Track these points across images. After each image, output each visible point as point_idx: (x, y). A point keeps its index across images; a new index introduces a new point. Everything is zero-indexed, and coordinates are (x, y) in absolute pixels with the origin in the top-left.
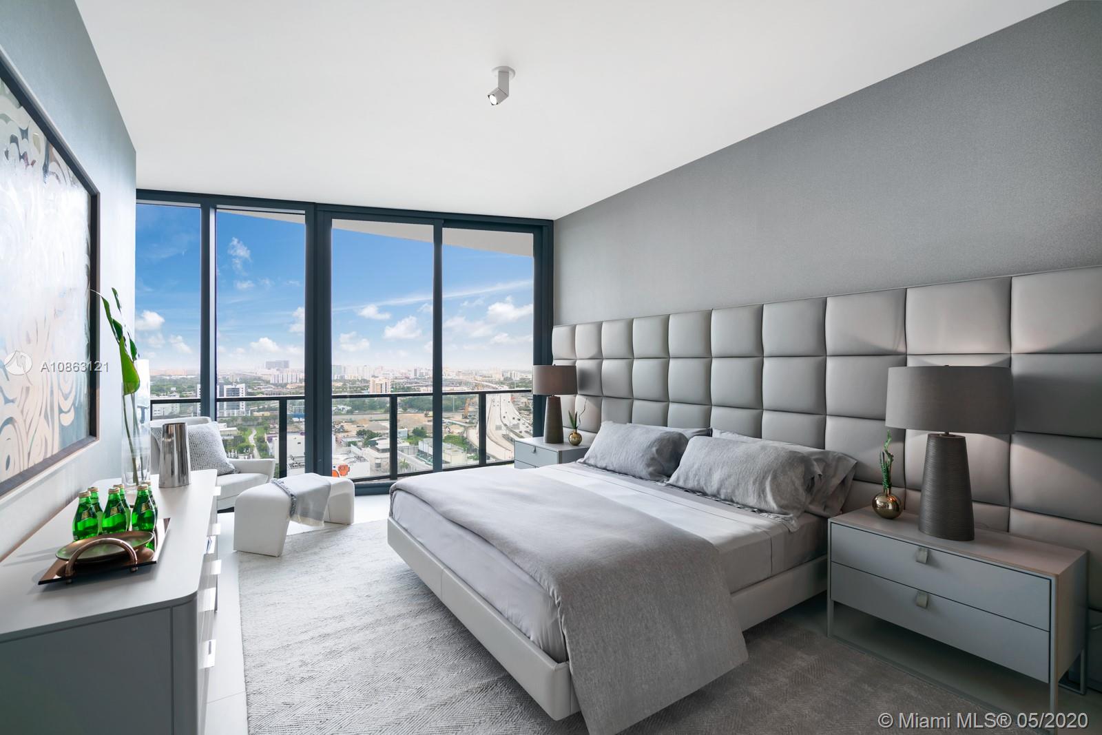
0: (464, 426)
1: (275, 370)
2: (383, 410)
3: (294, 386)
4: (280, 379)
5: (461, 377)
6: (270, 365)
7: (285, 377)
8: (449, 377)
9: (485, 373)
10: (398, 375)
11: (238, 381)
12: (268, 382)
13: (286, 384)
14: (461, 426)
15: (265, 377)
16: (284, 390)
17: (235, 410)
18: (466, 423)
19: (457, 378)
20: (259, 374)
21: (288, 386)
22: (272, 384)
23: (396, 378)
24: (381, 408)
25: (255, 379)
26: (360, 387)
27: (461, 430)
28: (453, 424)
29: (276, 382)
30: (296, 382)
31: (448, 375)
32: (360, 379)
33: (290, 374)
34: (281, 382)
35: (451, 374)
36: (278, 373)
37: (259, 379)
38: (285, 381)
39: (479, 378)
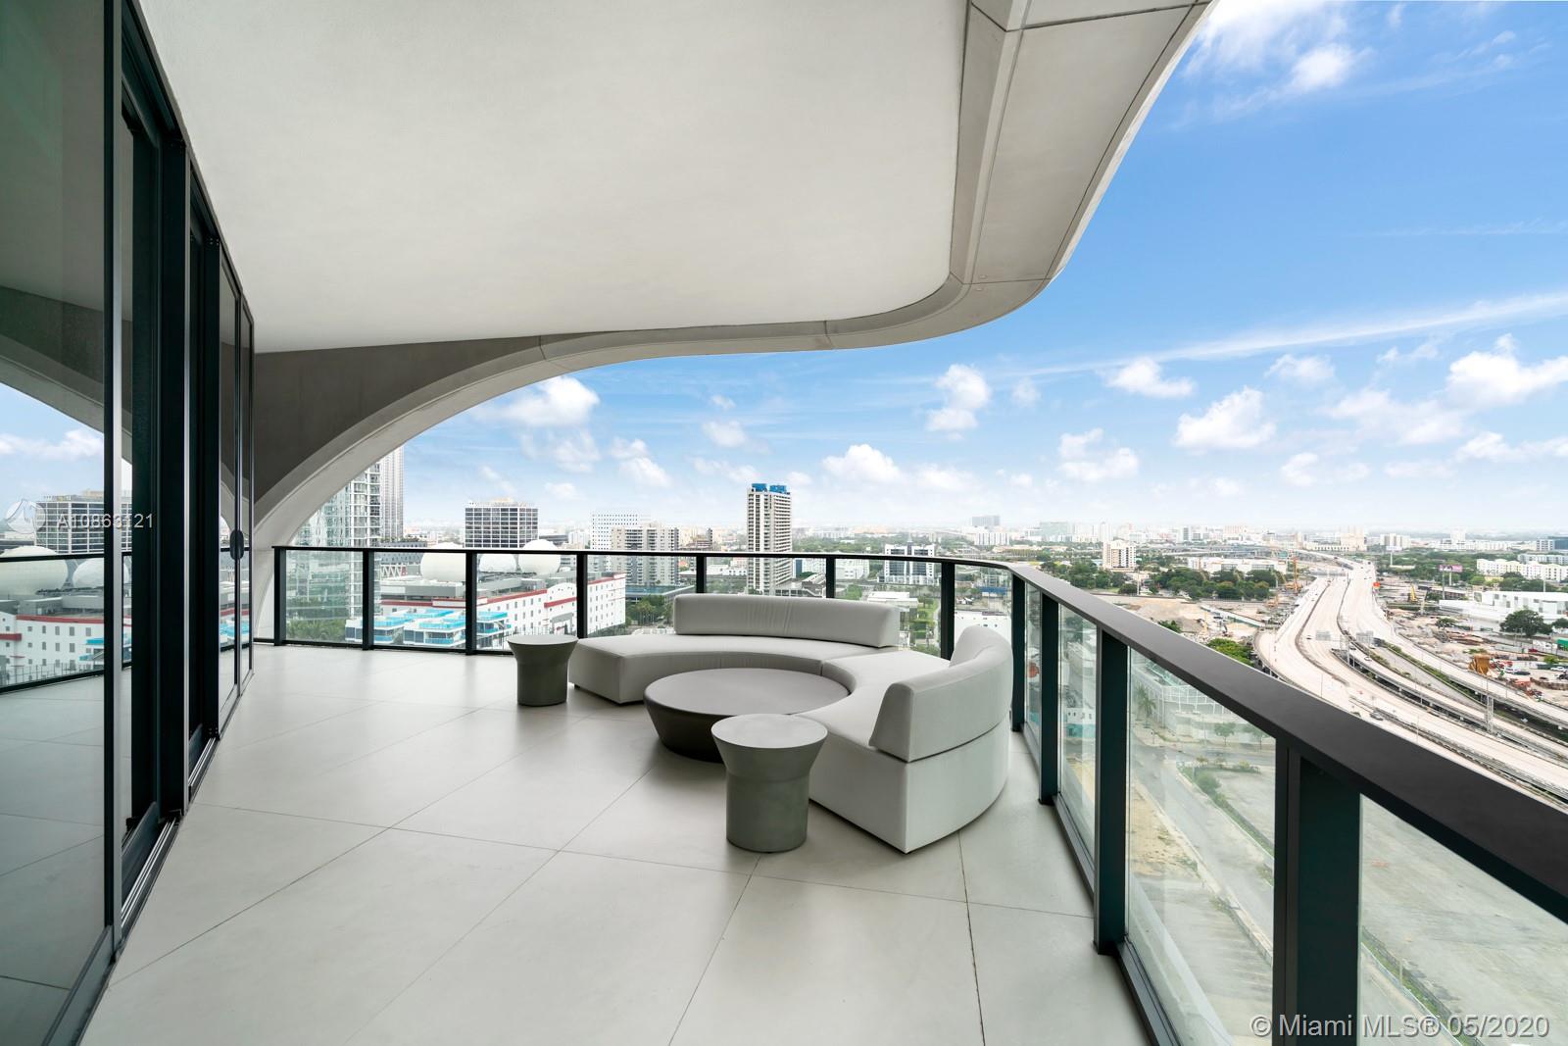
0: (1258, 627)
1: (983, 528)
2: (1117, 590)
3: (1001, 549)
4: (986, 540)
5: (1273, 542)
6: (977, 522)
7: (992, 538)
8: (1249, 543)
9: (1327, 536)
10: (1154, 537)
11: (939, 541)
12: (972, 544)
13: (992, 547)
14: (1252, 625)
15: (969, 538)
16: (987, 554)
17: (920, 576)
18: (1263, 621)
19: (1264, 543)
20: (964, 534)
21: (994, 550)
22: (976, 546)
23: (1151, 542)
24: (1115, 586)
25: (958, 539)
26: (1091, 554)
27: (1249, 632)
28: (1235, 620)
29: (981, 544)
30: (1005, 545)
31: (1248, 539)
32: (1094, 542)
33: (997, 534)
34: (986, 544)
35: (1253, 537)
36: (986, 531)
37: (963, 539)
38: (992, 543)
39: (1310, 545)
